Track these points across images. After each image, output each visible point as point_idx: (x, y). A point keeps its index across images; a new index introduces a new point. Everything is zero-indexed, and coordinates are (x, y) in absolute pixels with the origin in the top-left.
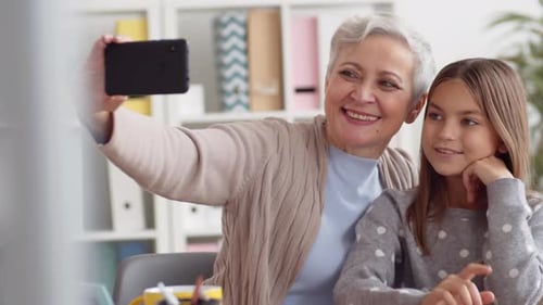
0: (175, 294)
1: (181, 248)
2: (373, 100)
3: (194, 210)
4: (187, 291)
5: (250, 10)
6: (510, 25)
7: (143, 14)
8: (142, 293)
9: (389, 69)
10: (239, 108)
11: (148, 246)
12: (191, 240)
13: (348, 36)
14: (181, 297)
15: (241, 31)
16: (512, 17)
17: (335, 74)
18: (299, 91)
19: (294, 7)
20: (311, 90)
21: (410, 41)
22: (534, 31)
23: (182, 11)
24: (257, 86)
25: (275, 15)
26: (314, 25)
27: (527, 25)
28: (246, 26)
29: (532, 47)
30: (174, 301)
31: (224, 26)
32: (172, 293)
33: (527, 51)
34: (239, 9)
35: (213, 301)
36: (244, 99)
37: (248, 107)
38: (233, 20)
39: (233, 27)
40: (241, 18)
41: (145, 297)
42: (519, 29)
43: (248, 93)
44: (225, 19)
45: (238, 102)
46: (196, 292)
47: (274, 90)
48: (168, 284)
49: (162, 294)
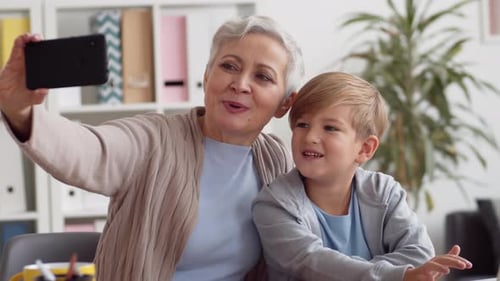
0: (52, 270)
1: (59, 228)
2: (249, 90)
3: (72, 193)
4: (63, 267)
5: (124, 9)
6: (364, 24)
7: (26, 13)
8: (21, 269)
9: (266, 62)
10: (113, 100)
11: (30, 226)
12: (69, 221)
13: (230, 32)
14: (58, 273)
15: (116, 29)
16: (364, 17)
17: (215, 66)
18: (168, 84)
19: (164, 7)
20: (179, 83)
21: (286, 42)
22: (384, 30)
23: (60, 11)
24: (129, 79)
25: (147, 14)
26: (182, 23)
27: (378, 25)
28: (120, 24)
29: (382, 44)
30: (51, 277)
31: (101, 24)
32: (48, 269)
33: (377, 48)
34: (114, 9)
35: (86, 277)
36: (118, 91)
37: (122, 99)
38: (108, 19)
39: (108, 25)
40: (116, 17)
41: (24, 273)
42: (369, 28)
43: (121, 86)
44: (101, 18)
45: (113, 94)
46: (71, 268)
47: (145, 83)
48: (46, 261)
49: (39, 270)
